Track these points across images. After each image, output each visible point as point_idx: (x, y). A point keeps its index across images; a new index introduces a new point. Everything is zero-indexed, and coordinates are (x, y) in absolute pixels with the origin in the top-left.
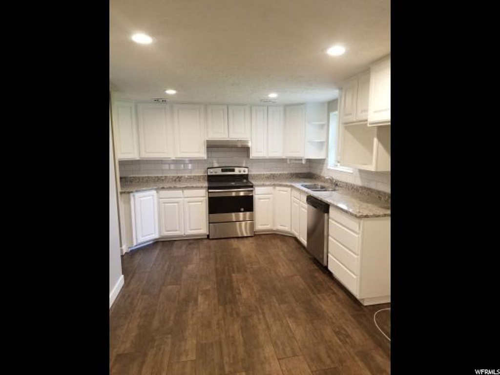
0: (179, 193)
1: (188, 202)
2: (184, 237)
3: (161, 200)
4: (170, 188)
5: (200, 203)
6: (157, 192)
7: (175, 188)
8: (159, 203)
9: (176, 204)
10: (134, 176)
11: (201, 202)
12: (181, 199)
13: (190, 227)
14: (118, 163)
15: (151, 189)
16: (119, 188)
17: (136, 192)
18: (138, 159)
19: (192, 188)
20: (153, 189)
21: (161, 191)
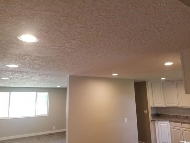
0: (180, 125)
1: (185, 130)
3: (172, 127)
4: (175, 121)
6: (170, 123)
7: (177, 122)
8: (171, 128)
9: (179, 130)
10: (167, 114)
12: (181, 128)
14: (150, 108)
15: (166, 121)
16: (151, 118)
17: (158, 121)
18: (165, 106)
19: (186, 123)
20: (167, 121)
21: (171, 123)
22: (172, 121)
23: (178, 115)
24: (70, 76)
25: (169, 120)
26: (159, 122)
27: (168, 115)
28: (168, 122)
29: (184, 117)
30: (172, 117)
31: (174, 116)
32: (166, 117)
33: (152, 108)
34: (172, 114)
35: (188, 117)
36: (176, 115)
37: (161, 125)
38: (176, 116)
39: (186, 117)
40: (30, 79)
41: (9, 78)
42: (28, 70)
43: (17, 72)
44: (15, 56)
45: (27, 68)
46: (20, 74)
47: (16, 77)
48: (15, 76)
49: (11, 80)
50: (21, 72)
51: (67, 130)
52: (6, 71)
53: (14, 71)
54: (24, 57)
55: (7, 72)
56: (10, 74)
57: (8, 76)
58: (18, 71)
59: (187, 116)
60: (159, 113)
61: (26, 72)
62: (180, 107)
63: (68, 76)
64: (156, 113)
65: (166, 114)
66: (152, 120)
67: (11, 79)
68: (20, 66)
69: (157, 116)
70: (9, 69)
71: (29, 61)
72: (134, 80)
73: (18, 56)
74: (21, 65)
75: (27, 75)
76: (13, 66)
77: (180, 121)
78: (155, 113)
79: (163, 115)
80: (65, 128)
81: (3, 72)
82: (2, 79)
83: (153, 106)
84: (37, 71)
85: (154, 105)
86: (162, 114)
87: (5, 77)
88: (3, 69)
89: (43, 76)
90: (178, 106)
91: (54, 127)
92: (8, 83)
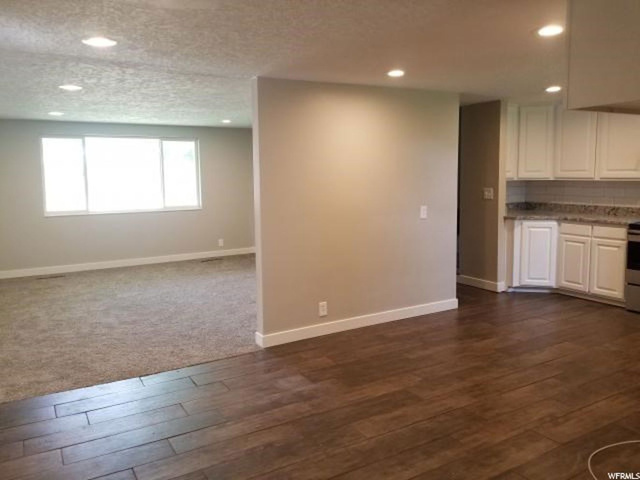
0: (586, 229)
1: (599, 245)
2: (590, 296)
3: (562, 235)
4: (574, 221)
5: (616, 249)
6: (559, 225)
7: (581, 221)
8: (559, 241)
9: (582, 245)
11: (618, 247)
12: (589, 239)
13: (598, 282)
14: (505, 183)
15: (547, 219)
16: (502, 211)
17: (524, 219)
18: (552, 179)
19: (605, 224)
20: (551, 219)
21: (563, 224)
22: (566, 219)
23: (591, 204)
24: (260, 78)
25: (557, 217)
26: (526, 223)
27: (561, 206)
28: (554, 224)
29: (607, 210)
30: (572, 209)
31: (577, 206)
32: (551, 210)
33: (510, 184)
34: (571, 203)
35: (618, 208)
36: (583, 204)
37: (530, 232)
38: (582, 206)
39: (614, 209)
40: (143, 91)
41: (84, 88)
42: (141, 58)
43: (107, 66)
44: (112, 10)
45: (136, 48)
46: (115, 73)
47: (103, 81)
48: (100, 79)
49: (86, 92)
50: (120, 64)
51: (257, 249)
52: (79, 59)
53: (99, 60)
54: (133, 14)
55: (82, 65)
56: (87, 72)
57: (82, 80)
58: (112, 62)
59: (617, 206)
60: (534, 199)
61: (135, 66)
62: (597, 179)
63: (255, 78)
64: (524, 201)
65: (553, 202)
66: (505, 218)
67: (88, 90)
68: (118, 42)
69: (527, 209)
70: (88, 55)
71: (146, 26)
72: (462, 95)
73: (118, 9)
74: (122, 38)
75: (137, 75)
76: (99, 42)
77: (591, 219)
78: (519, 199)
79: (545, 204)
80: (252, 243)
81: (71, 64)
82: (62, 91)
83: (516, 179)
84: (165, 61)
85: (520, 176)
86: (540, 204)
87: (70, 83)
88: (72, 54)
89: (182, 78)
90: (593, 176)
91: (221, 242)
92: (77, 105)
